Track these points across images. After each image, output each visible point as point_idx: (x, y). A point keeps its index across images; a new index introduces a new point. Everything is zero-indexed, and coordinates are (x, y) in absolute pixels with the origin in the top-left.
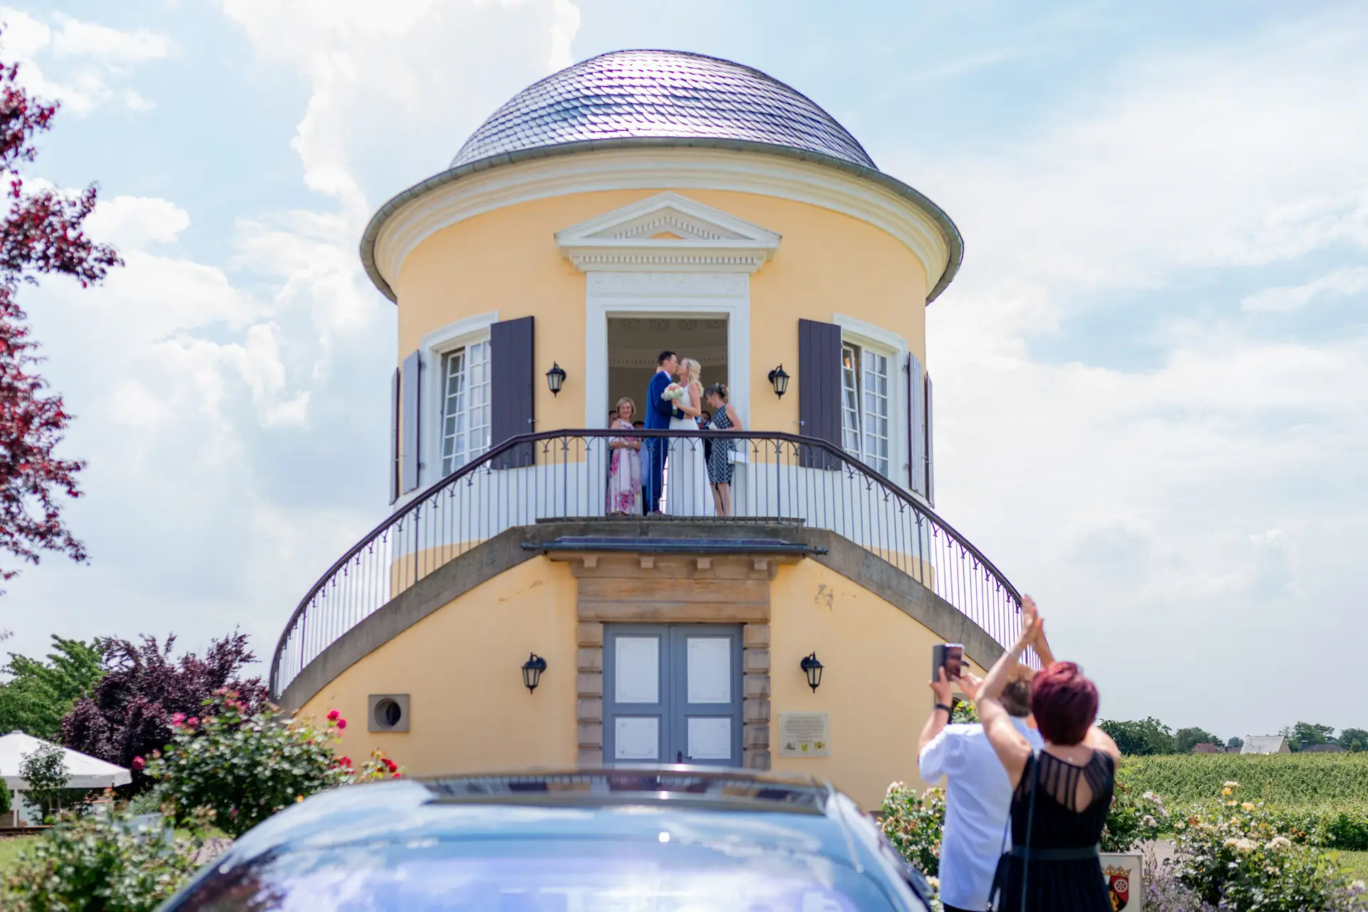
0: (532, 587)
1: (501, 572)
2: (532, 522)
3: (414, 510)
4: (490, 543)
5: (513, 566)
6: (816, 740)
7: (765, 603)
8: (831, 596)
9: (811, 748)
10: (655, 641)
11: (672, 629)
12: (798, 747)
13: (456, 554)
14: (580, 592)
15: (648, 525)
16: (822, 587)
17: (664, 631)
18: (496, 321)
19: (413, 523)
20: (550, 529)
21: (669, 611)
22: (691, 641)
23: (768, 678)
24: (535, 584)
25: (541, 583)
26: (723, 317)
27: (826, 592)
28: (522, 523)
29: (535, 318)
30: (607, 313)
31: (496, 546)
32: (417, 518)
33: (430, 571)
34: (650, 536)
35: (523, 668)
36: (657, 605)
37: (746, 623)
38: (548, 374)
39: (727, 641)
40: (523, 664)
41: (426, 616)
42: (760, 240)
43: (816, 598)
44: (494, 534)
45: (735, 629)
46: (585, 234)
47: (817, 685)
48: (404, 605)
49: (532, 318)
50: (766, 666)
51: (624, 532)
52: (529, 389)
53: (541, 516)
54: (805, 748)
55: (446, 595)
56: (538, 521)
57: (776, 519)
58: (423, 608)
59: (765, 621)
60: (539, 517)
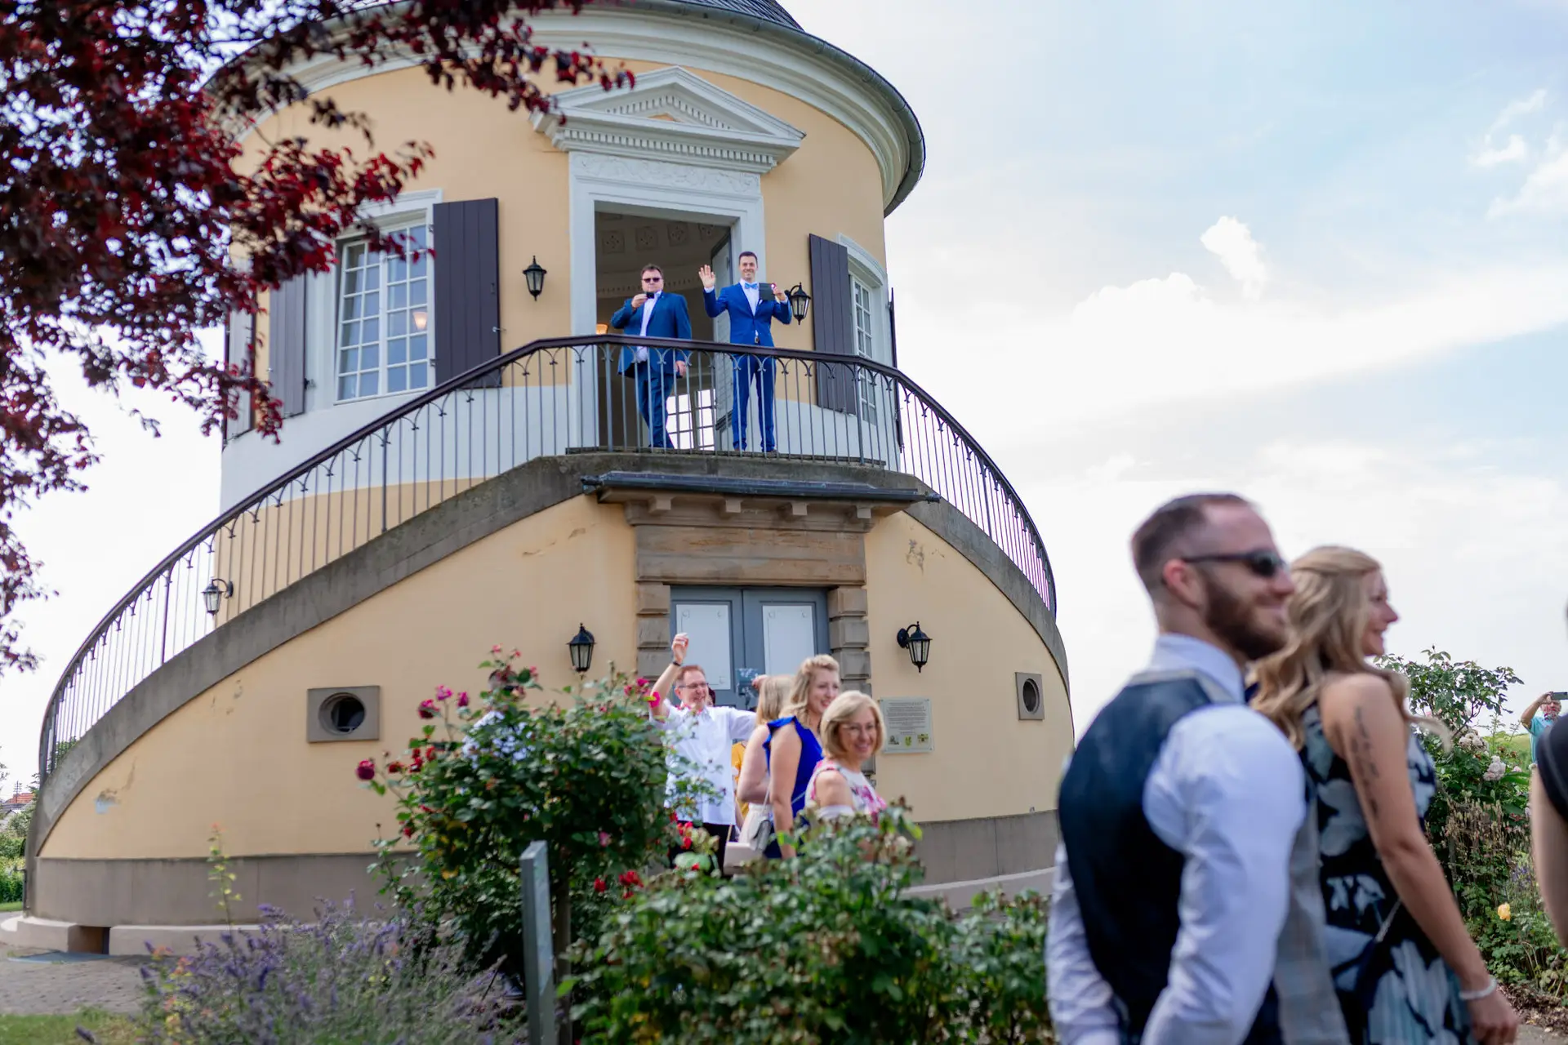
0: (571, 536)
1: (527, 516)
2: (561, 452)
3: (381, 432)
4: (504, 479)
5: (544, 508)
6: (920, 731)
7: (859, 561)
8: (921, 554)
9: (915, 740)
10: (725, 609)
11: (747, 595)
12: (902, 740)
13: (449, 494)
14: (640, 544)
15: (716, 460)
16: (913, 544)
17: (735, 597)
18: (439, 200)
19: (378, 451)
20: (595, 461)
21: (753, 569)
22: (766, 609)
23: (868, 654)
24: (575, 533)
25: (583, 531)
26: (726, 223)
27: (917, 549)
28: (549, 452)
29: (500, 201)
30: (597, 203)
31: (516, 482)
32: (385, 443)
33: (407, 515)
34: (720, 475)
35: (571, 645)
36: (736, 562)
37: (836, 587)
38: (525, 272)
39: (808, 609)
40: (570, 640)
41: (408, 576)
42: (779, 137)
43: (908, 557)
44: (506, 467)
45: (822, 593)
46: (581, 101)
47: (924, 663)
48: (369, 562)
49: (496, 200)
50: (865, 641)
51: (689, 469)
52: (492, 289)
53: (575, 444)
54: (908, 741)
55: (440, 548)
56: (570, 451)
57: (858, 460)
58: (404, 564)
59: (860, 583)
60: (572, 446)
